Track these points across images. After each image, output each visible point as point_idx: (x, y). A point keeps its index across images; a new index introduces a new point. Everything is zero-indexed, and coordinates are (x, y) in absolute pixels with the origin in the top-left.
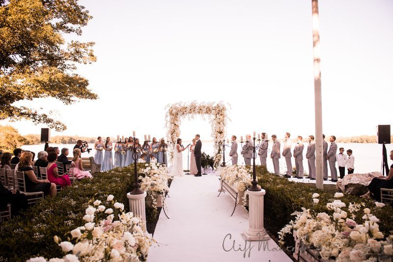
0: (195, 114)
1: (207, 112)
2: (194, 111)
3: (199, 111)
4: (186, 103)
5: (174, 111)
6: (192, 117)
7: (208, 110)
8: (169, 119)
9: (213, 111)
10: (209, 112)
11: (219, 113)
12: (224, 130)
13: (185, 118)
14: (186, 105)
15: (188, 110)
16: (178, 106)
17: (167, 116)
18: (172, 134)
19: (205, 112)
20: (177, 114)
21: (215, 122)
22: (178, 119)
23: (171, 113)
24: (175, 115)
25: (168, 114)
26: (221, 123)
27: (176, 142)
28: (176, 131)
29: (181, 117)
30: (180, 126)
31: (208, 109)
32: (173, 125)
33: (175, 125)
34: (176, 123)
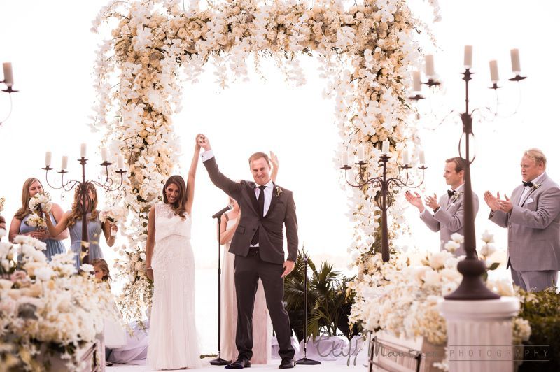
0: (251, 56)
1: (313, 40)
2: (246, 34)
3: (272, 35)
5: (142, 39)
6: (239, 69)
7: (320, 31)
8: (115, 77)
9: (345, 36)
10: (325, 40)
11: (373, 44)
12: (406, 133)
13: (202, 76)
14: (202, 7)
15: (215, 30)
16: (165, 14)
17: (103, 68)
18: (132, 160)
19: (304, 37)
20: (158, 53)
21: (356, 89)
22: (164, 79)
23: (126, 48)
24: (145, 60)
25: (111, 53)
26: (388, 93)
28: (156, 144)
29: (180, 70)
30: (173, 118)
31: (318, 25)
32: (140, 109)
33: (149, 109)
34: (154, 98)
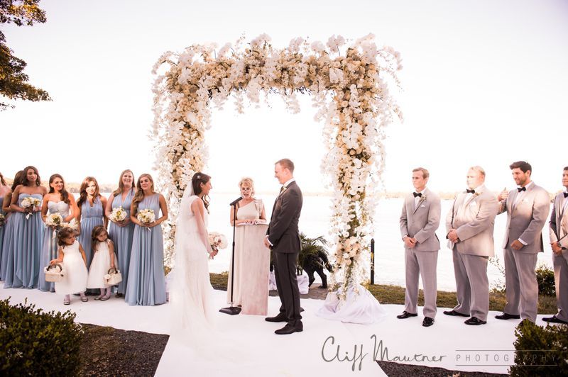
3: (278, 76)
4: (227, 47)
5: (185, 76)
7: (316, 75)
8: (166, 103)
14: (228, 56)
15: (237, 70)
16: (198, 58)
17: (159, 93)
18: (175, 161)
20: (194, 87)
22: (199, 105)
23: (174, 83)
24: (186, 91)
25: (165, 85)
27: (189, 189)
28: (192, 151)
30: (205, 133)
31: (313, 68)
32: (181, 125)
33: (188, 126)
34: (191, 118)
